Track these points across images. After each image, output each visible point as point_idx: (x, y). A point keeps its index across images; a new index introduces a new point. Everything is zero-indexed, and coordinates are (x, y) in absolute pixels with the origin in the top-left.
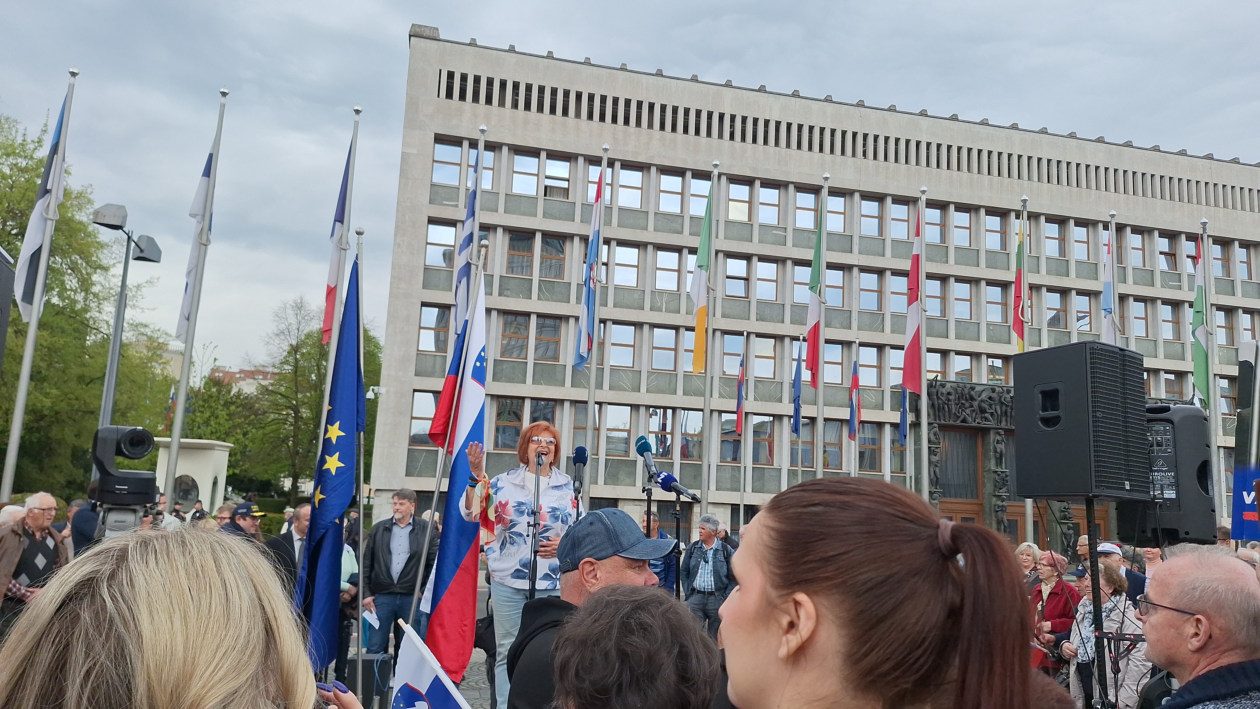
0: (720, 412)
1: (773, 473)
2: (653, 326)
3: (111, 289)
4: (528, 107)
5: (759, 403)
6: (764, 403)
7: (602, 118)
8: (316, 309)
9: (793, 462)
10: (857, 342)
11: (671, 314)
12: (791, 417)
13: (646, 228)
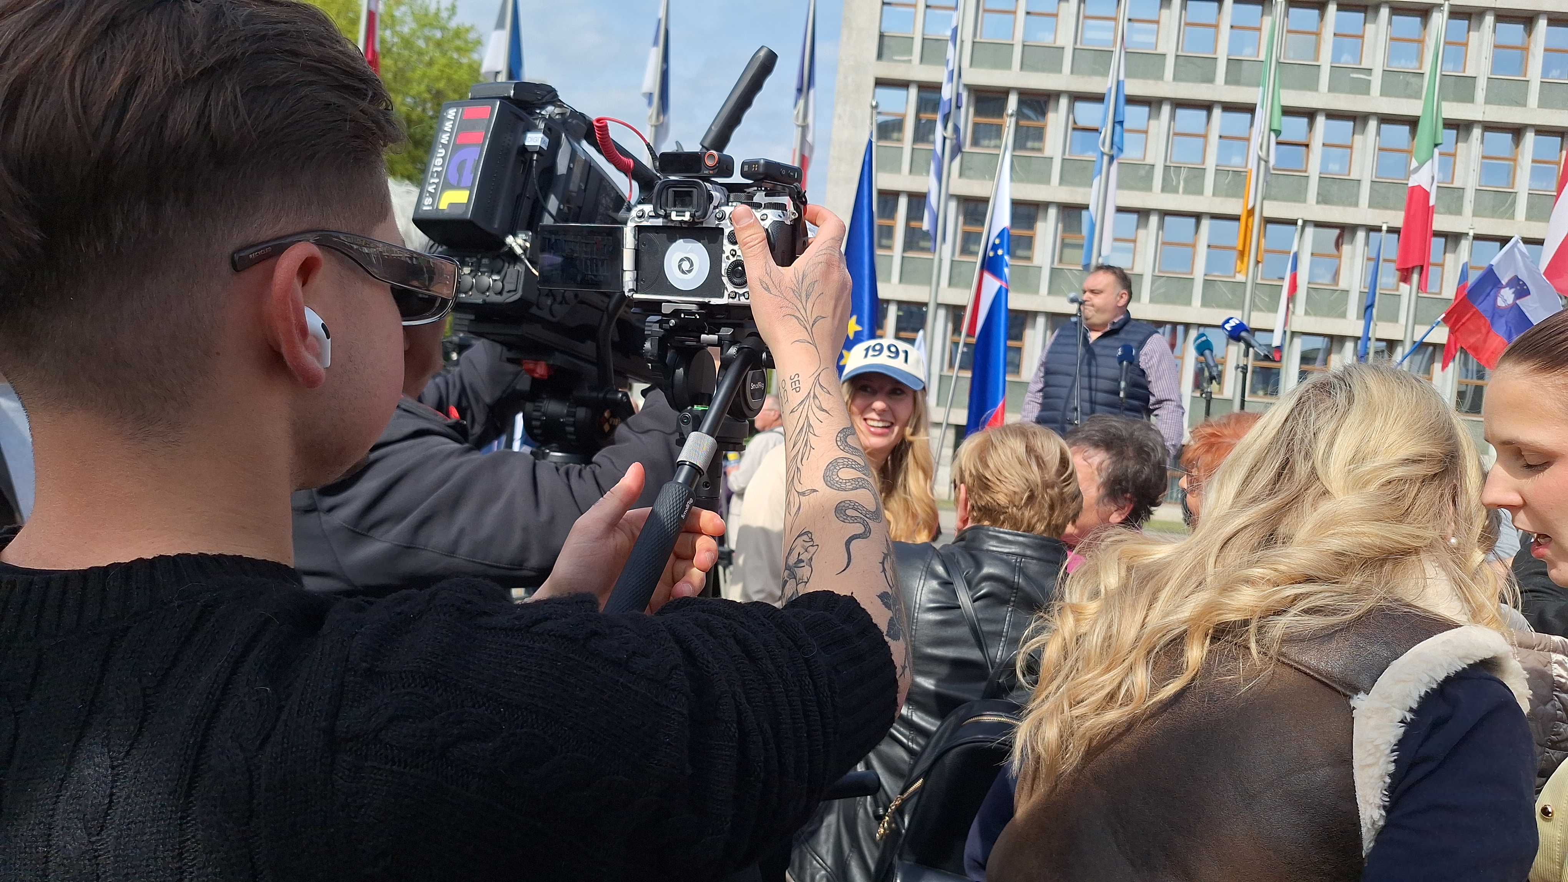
2: (1164, 214)
5: (1312, 319)
6: (1318, 319)
10: (1471, 233)
11: (1190, 197)
12: (1356, 339)
13: (1160, 77)
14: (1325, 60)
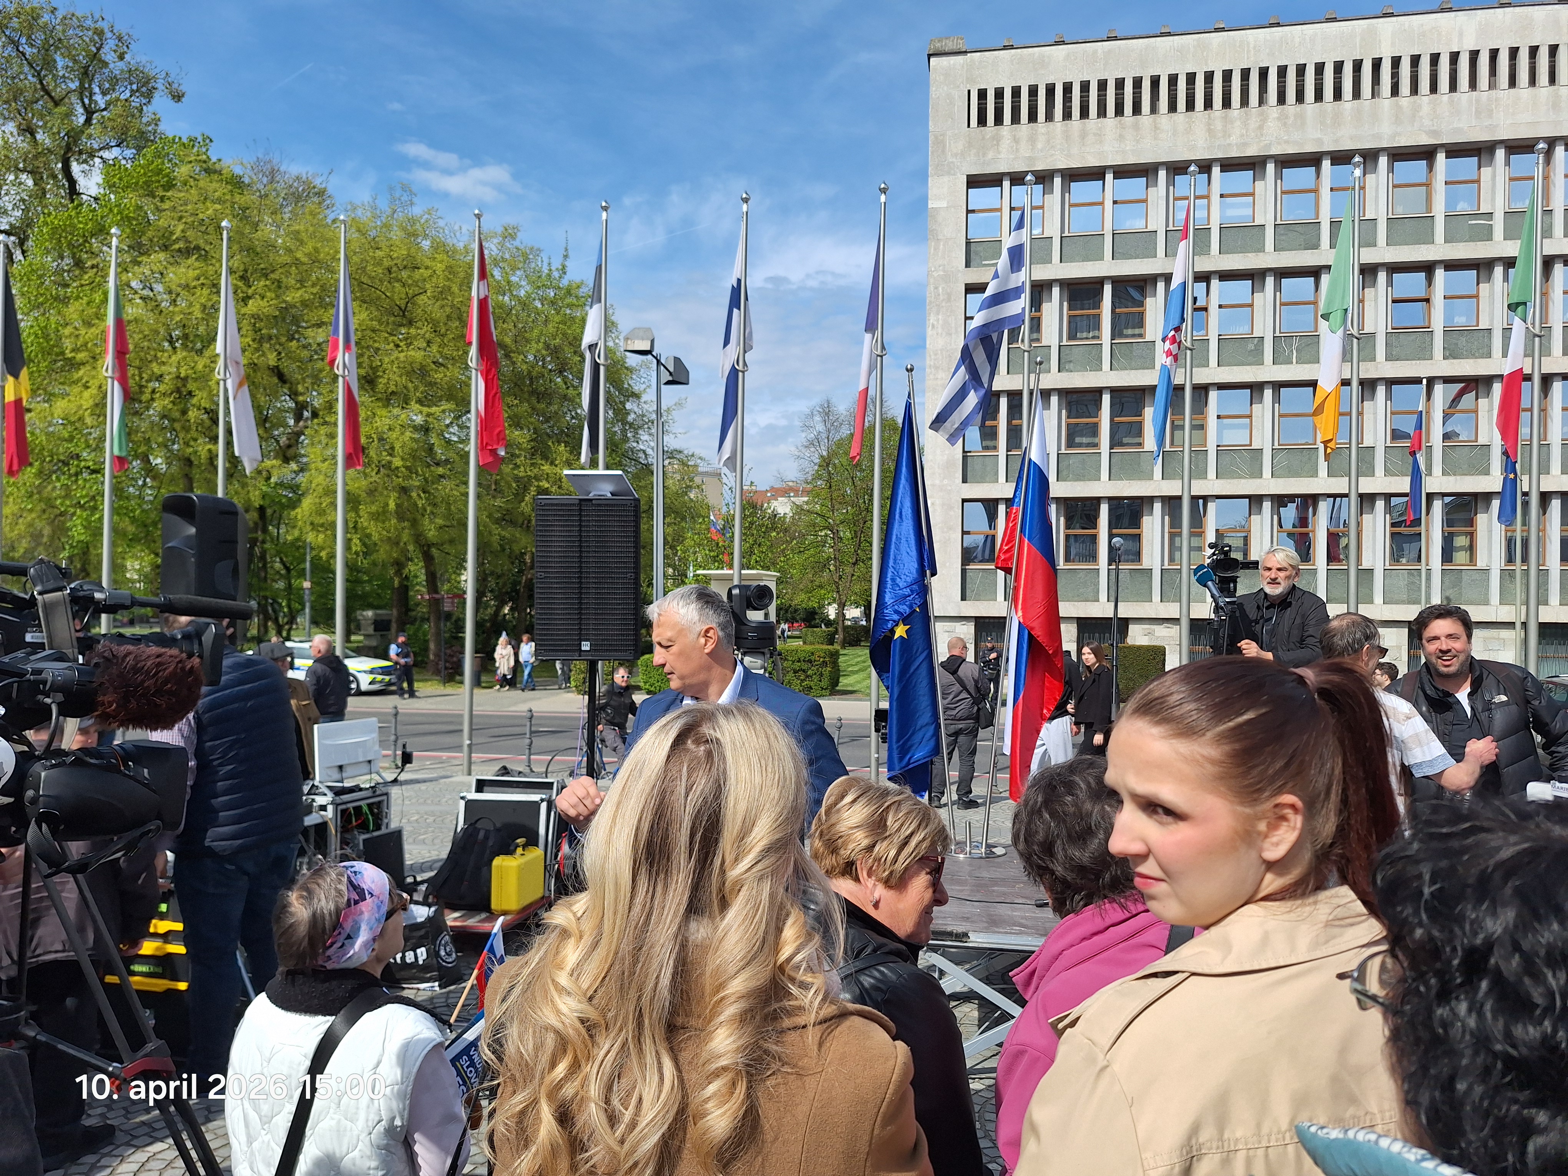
0: (1388, 497)
1: (1476, 576)
2: (1278, 386)
3: (643, 416)
4: (1084, 113)
5: (1452, 478)
6: (1458, 477)
7: (1190, 105)
8: (845, 413)
9: (1510, 560)
11: (1306, 366)
13: (1261, 249)
14: (1439, 210)
